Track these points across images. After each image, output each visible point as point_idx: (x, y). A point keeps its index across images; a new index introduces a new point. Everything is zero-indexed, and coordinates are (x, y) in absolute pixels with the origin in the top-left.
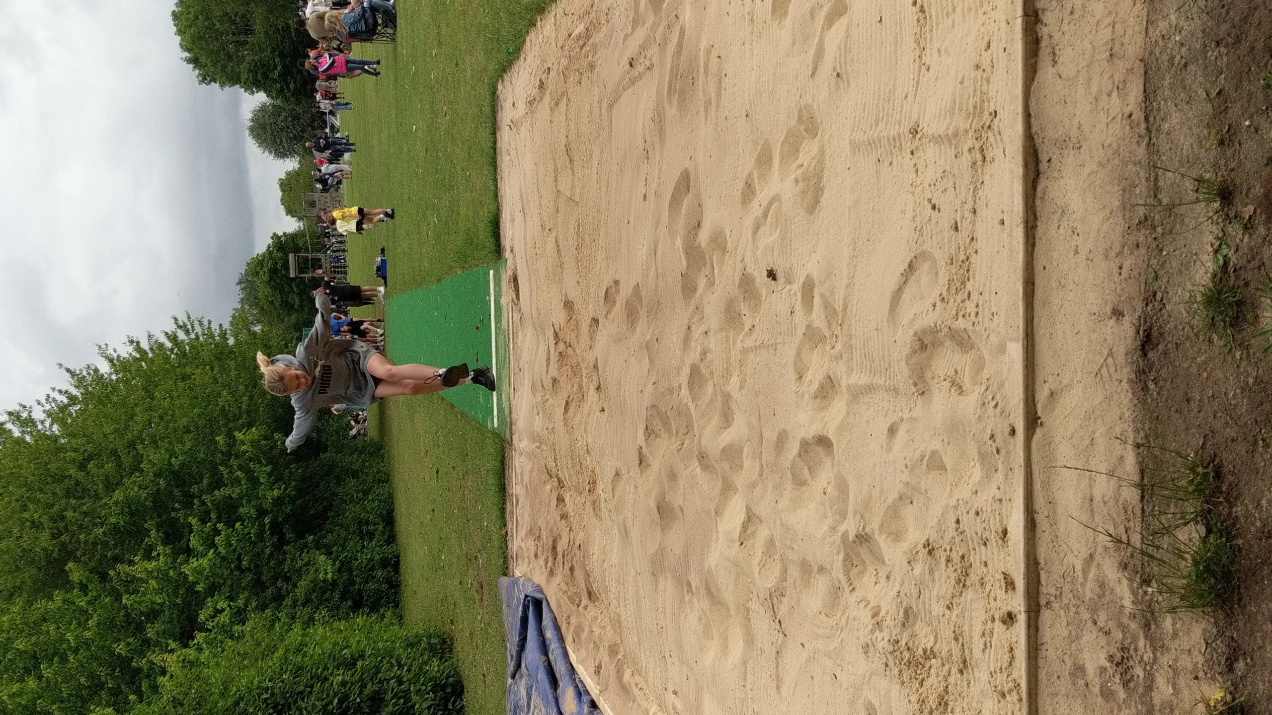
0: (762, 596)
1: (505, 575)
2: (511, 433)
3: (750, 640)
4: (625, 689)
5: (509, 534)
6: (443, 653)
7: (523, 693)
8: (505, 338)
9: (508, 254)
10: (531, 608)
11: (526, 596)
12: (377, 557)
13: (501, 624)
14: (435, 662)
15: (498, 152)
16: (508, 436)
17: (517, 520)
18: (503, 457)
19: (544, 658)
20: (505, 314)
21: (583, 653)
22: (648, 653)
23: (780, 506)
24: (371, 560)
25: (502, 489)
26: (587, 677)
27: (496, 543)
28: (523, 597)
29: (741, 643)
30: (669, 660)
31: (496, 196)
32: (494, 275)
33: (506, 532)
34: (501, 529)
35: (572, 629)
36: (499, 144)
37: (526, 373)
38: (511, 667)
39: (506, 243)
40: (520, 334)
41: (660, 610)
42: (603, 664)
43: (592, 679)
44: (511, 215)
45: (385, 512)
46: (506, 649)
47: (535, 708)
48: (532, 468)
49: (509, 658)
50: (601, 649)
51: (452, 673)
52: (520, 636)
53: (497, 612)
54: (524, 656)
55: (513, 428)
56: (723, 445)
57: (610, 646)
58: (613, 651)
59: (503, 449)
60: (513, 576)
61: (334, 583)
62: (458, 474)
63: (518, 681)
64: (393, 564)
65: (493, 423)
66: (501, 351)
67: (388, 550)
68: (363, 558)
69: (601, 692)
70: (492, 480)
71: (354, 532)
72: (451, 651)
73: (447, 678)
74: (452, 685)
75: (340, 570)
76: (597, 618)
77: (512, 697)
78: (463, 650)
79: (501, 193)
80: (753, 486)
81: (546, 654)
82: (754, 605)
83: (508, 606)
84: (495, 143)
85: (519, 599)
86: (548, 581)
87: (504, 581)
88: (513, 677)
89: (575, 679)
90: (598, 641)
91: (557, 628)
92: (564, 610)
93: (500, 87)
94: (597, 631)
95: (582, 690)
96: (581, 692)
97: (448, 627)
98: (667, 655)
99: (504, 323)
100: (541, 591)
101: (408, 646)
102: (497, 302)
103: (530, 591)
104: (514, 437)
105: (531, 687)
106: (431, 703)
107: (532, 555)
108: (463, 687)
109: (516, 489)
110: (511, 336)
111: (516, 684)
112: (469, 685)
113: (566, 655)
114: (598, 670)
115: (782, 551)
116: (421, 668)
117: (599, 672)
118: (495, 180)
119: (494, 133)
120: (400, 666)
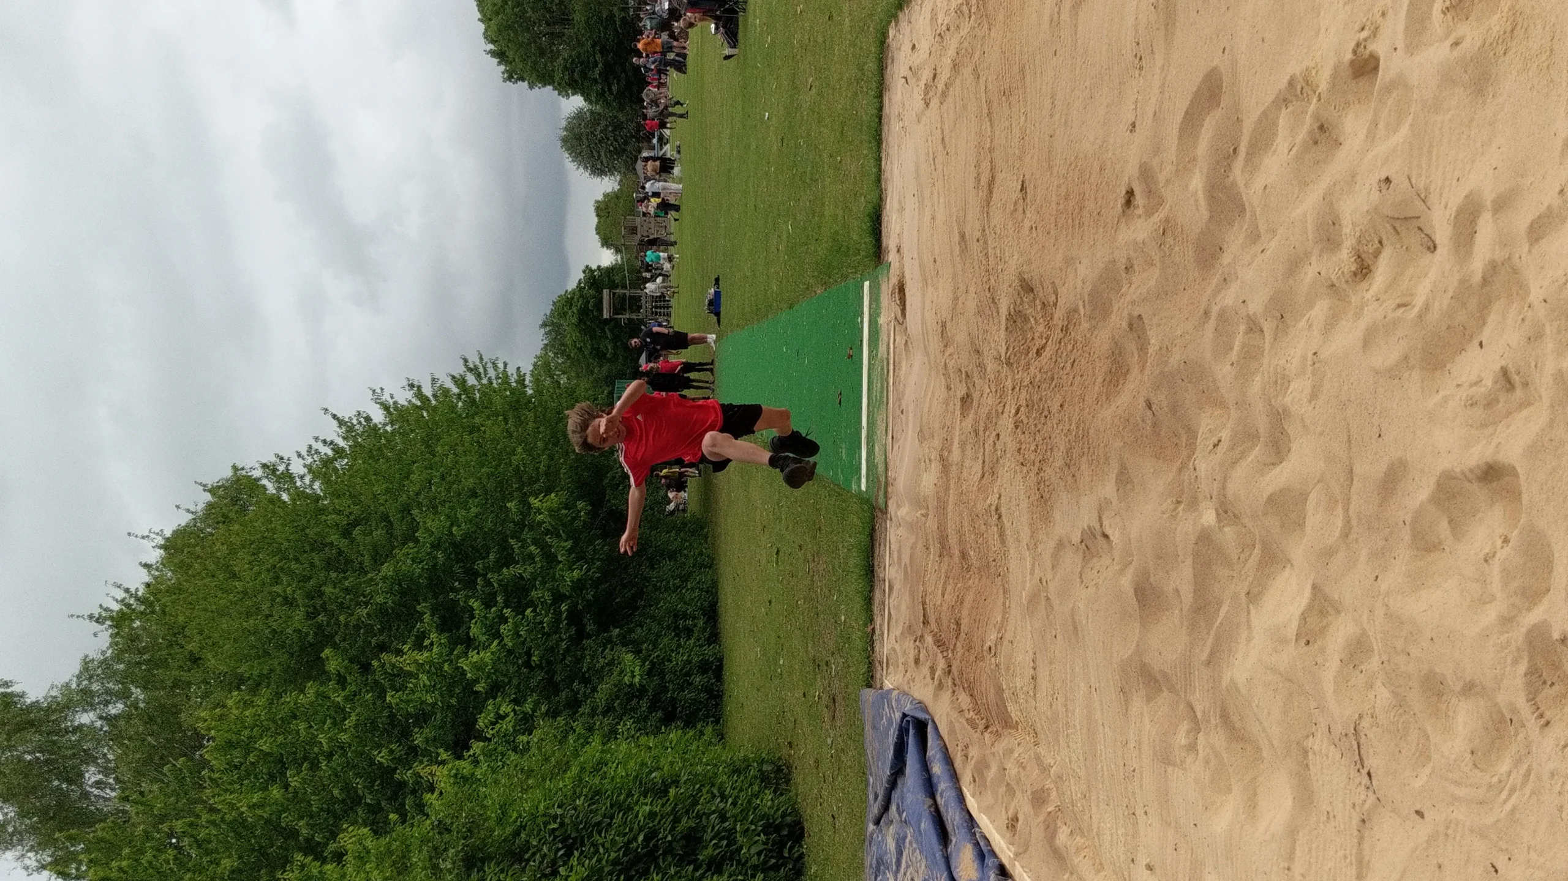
0: (1338, 730)
1: (871, 687)
2: (886, 498)
3: (1305, 796)
4: (1058, 856)
5: (877, 632)
6: (777, 784)
7: (891, 845)
8: (882, 369)
9: (892, 257)
10: (911, 732)
11: (905, 715)
12: (695, 659)
13: (862, 751)
14: (769, 795)
15: (885, 120)
16: (881, 500)
17: (889, 613)
18: (873, 530)
19: (929, 801)
20: (883, 337)
21: (989, 798)
22: (1103, 806)
23: (1384, 586)
24: (689, 662)
25: (870, 572)
26: (994, 831)
27: (859, 643)
28: (898, 716)
29: (1289, 803)
30: (1142, 819)
31: (878, 180)
32: (870, 286)
33: (873, 629)
34: (866, 625)
35: (972, 764)
36: (886, 110)
37: (911, 415)
38: (875, 809)
39: (890, 241)
40: (904, 363)
41: (1132, 744)
42: (1021, 817)
43: (1003, 836)
44: (900, 202)
45: (706, 604)
46: (867, 785)
47: (908, 867)
48: (915, 544)
49: (871, 797)
50: (1019, 794)
51: (789, 811)
52: (892, 768)
53: (856, 736)
54: (896, 796)
55: (890, 490)
56: (1270, 490)
57: (1033, 793)
58: (1039, 799)
59: (873, 519)
60: (881, 688)
61: (642, 690)
62: (805, 554)
63: (884, 829)
64: (715, 669)
65: (859, 486)
66: (877, 386)
67: (709, 651)
68: (679, 659)
69: (1017, 855)
70: (855, 560)
71: (669, 627)
72: (788, 781)
73: (784, 815)
74: (789, 826)
75: (649, 673)
76: (1012, 751)
77: (874, 848)
78: (804, 783)
79: (886, 175)
80: (1328, 553)
81: (932, 794)
82: (1318, 743)
83: (874, 727)
84: (881, 109)
85: (890, 720)
86: (936, 696)
87: (868, 694)
88: (877, 822)
89: (975, 834)
90: (1013, 783)
91: (948, 761)
92: (960, 738)
93: (891, 32)
94: (1012, 769)
95: (984, 849)
96: (984, 853)
97: (785, 751)
98: (1139, 812)
99: (882, 349)
100: (925, 710)
101: (734, 772)
102: (873, 323)
103: (907, 708)
104: (890, 503)
105: (905, 838)
106: (762, 847)
107: (911, 660)
108: (803, 828)
109: (890, 570)
110: (891, 367)
111: (881, 831)
112: (812, 827)
113: (961, 799)
114: (1012, 824)
115: (1385, 658)
116: (749, 802)
117: (1013, 826)
118: (879, 160)
119: (880, 96)
120: (724, 797)
